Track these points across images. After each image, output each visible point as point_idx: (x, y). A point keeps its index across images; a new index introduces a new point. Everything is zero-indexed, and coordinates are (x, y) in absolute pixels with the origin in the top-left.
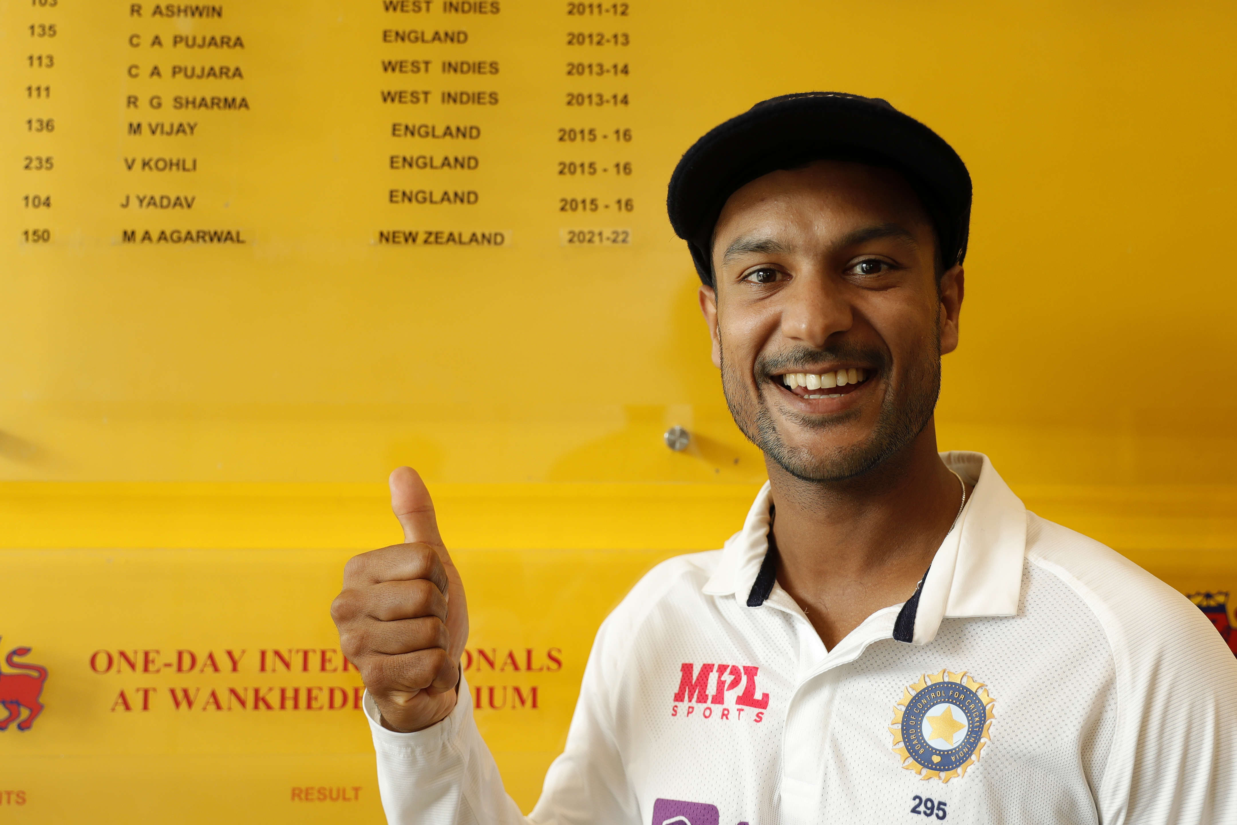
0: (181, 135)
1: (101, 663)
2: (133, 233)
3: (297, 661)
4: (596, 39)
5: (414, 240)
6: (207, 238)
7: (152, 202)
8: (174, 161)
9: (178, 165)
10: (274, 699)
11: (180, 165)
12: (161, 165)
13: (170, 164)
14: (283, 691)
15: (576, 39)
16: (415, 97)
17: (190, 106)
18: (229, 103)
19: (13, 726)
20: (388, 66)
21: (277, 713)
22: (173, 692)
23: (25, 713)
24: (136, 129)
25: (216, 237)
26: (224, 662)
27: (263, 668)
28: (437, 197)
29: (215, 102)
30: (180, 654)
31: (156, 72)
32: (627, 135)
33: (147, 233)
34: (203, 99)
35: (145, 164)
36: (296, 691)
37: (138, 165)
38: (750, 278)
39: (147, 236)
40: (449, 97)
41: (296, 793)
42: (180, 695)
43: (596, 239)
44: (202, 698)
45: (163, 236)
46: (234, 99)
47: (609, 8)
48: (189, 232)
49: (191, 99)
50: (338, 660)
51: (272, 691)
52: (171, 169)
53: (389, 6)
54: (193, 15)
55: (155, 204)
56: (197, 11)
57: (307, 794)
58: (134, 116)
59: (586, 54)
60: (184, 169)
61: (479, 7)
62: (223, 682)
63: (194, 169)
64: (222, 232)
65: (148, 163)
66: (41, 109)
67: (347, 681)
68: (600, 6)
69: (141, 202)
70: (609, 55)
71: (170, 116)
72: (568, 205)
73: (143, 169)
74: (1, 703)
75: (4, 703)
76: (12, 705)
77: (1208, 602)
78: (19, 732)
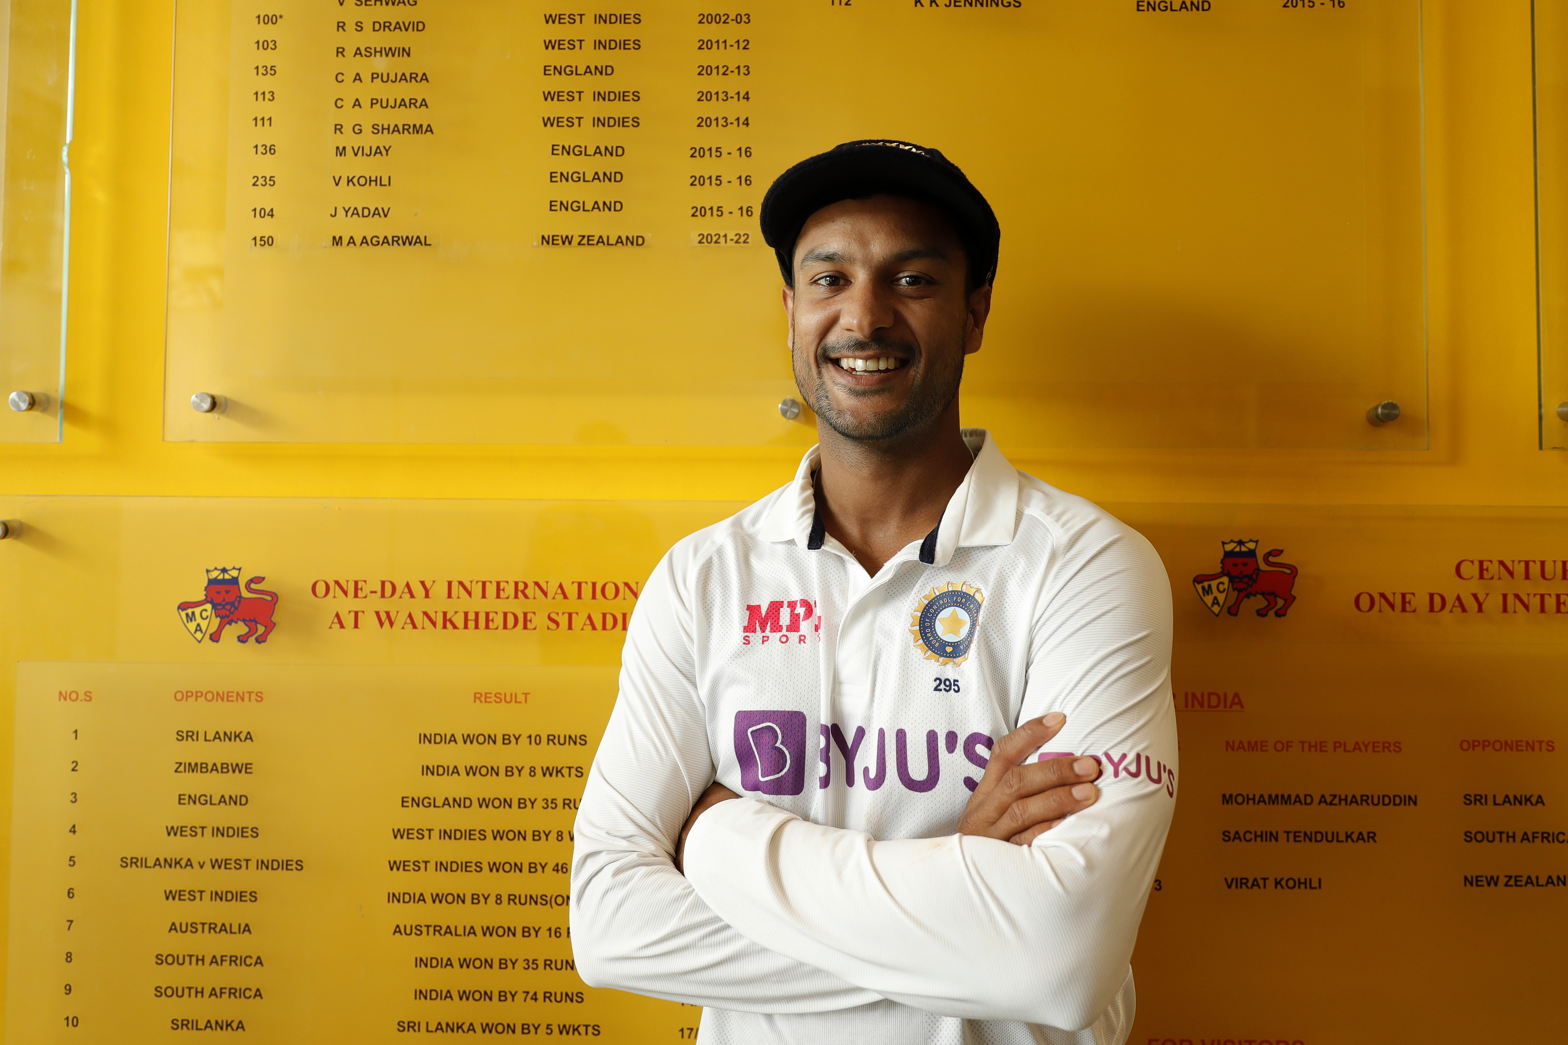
0: (378, 155)
1: (321, 589)
2: (340, 238)
3: (477, 590)
4: (722, 71)
5: (570, 243)
6: (400, 242)
7: (355, 212)
8: (373, 178)
9: (376, 181)
10: (459, 620)
11: (378, 181)
12: (362, 181)
13: (370, 181)
14: (466, 614)
15: (705, 71)
16: (570, 122)
17: (386, 132)
18: (417, 129)
19: (252, 639)
20: (548, 96)
21: (461, 631)
22: (377, 613)
23: (261, 629)
24: (341, 152)
25: (408, 241)
26: (418, 590)
27: (450, 596)
28: (589, 206)
29: (406, 128)
30: (383, 583)
31: (357, 103)
32: (748, 152)
33: (352, 238)
34: (396, 126)
35: (349, 181)
36: (477, 614)
37: (344, 181)
38: (819, 282)
39: (352, 241)
40: (599, 122)
41: (477, 697)
42: (383, 616)
43: (722, 240)
44: (401, 619)
45: (364, 241)
46: (421, 126)
47: (733, 43)
48: (386, 237)
49: (386, 126)
50: (510, 590)
51: (458, 614)
52: (370, 185)
53: (549, 45)
54: (387, 55)
55: (358, 214)
56: (390, 52)
57: (486, 698)
58: (341, 141)
59: (713, 83)
60: (381, 185)
61: (623, 45)
62: (417, 606)
63: (389, 185)
64: (413, 237)
65: (351, 180)
66: (265, 136)
67: (517, 607)
68: (725, 42)
69: (347, 212)
70: (734, 84)
71: (369, 140)
72: (699, 212)
73: (348, 185)
74: (241, 621)
75: (244, 621)
76: (251, 623)
77: (1240, 548)
78: (257, 644)
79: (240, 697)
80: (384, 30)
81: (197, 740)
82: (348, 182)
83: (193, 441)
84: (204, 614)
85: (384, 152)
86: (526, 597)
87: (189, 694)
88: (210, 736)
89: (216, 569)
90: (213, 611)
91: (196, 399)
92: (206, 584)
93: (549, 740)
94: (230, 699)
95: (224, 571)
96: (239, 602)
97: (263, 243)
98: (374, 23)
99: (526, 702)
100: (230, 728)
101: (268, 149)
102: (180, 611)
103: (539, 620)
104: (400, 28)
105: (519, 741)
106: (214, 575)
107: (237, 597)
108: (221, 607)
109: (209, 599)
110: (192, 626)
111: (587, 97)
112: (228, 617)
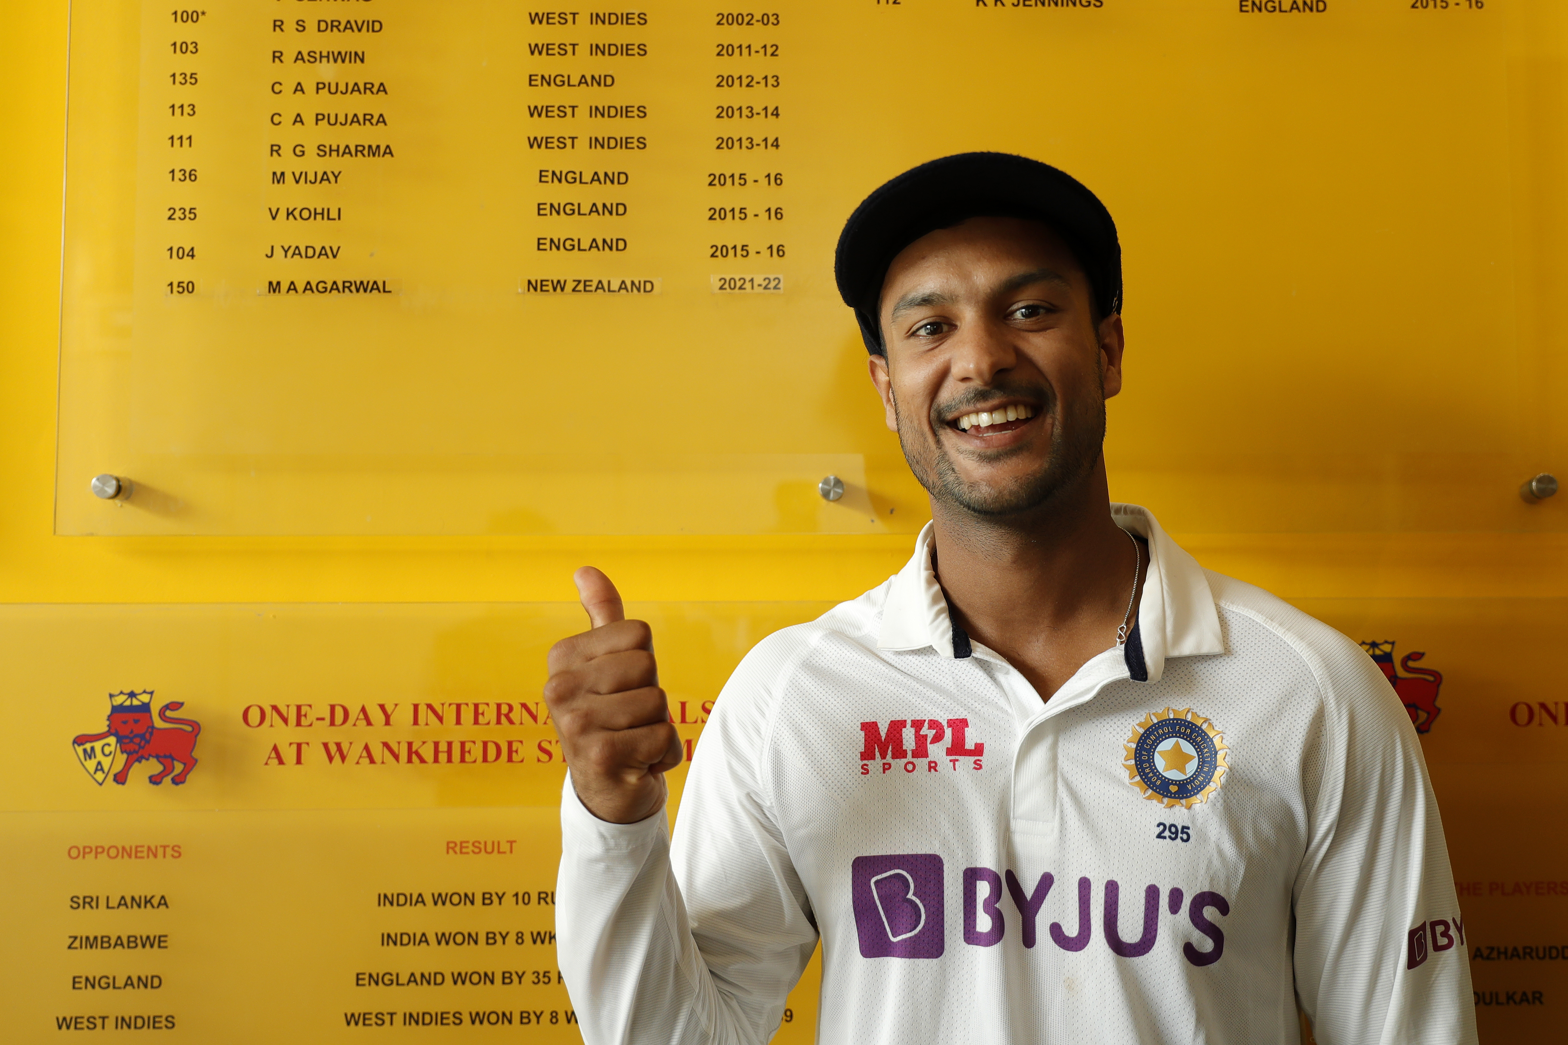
0: (325, 183)
1: (254, 716)
2: (278, 283)
3: (450, 715)
4: (745, 81)
5: (562, 289)
6: (353, 288)
7: (297, 252)
8: (319, 211)
9: (322, 214)
10: (427, 752)
11: (325, 214)
12: (305, 214)
13: (315, 214)
14: (436, 744)
15: (724, 81)
16: (562, 143)
17: (334, 154)
18: (374, 151)
19: (168, 780)
20: (535, 111)
21: (431, 765)
22: (326, 745)
23: (179, 767)
24: (279, 178)
25: (362, 287)
26: (377, 716)
27: (416, 722)
28: (585, 245)
29: (359, 150)
30: (333, 708)
31: (298, 119)
32: (778, 180)
33: (292, 283)
34: (347, 147)
36: (450, 744)
37: (282, 214)
38: (918, 333)
39: (292, 287)
40: (596, 142)
41: (451, 847)
42: (333, 749)
43: (748, 285)
44: (356, 751)
45: (308, 287)
46: (378, 147)
47: (759, 49)
48: (335, 283)
49: (334, 147)
50: (490, 714)
51: (425, 745)
52: (315, 218)
53: (534, 49)
54: (335, 61)
55: (300, 254)
56: (339, 57)
57: (461, 847)
58: (278, 165)
59: (735, 96)
60: (329, 219)
61: (626, 50)
62: (375, 735)
63: (339, 218)
64: (368, 282)
65: (292, 213)
66: (183, 158)
67: (501, 734)
68: (749, 47)
69: (286, 252)
70: (759, 97)
71: (313, 164)
72: (719, 251)
73: (288, 218)
74: (153, 757)
75: (158, 757)
76: (166, 759)
77: (1374, 651)
78: (174, 786)
79: (152, 852)
80: (332, 30)
81: (97, 907)
82: (288, 215)
83: (92, 534)
84: (107, 750)
85: (332, 179)
86: (511, 722)
87: (87, 850)
88: (114, 902)
89: (122, 693)
90: (118, 745)
91: (97, 483)
92: (108, 711)
93: (539, 898)
94: (139, 855)
95: (132, 695)
96: (151, 734)
97: (181, 289)
98: (319, 21)
99: (511, 852)
100: (139, 892)
101: (187, 175)
102: (76, 746)
103: (528, 751)
104: (351, 28)
105: (503, 900)
106: (119, 700)
107: (148, 727)
108: (127, 741)
109: (113, 731)
110: (91, 765)
111: (583, 112)
112: (137, 753)
